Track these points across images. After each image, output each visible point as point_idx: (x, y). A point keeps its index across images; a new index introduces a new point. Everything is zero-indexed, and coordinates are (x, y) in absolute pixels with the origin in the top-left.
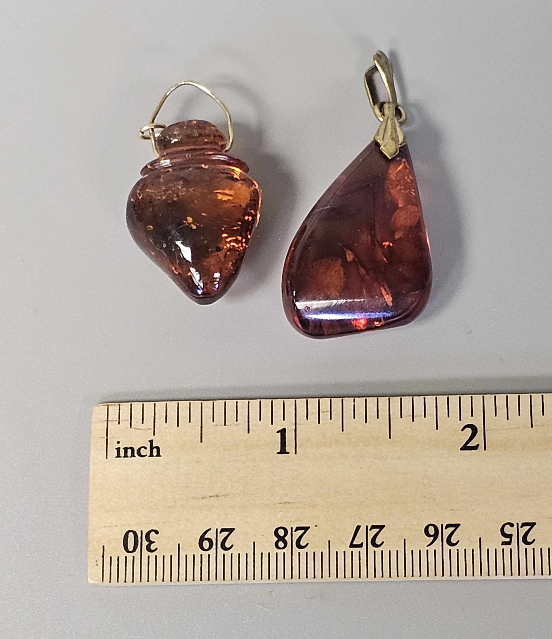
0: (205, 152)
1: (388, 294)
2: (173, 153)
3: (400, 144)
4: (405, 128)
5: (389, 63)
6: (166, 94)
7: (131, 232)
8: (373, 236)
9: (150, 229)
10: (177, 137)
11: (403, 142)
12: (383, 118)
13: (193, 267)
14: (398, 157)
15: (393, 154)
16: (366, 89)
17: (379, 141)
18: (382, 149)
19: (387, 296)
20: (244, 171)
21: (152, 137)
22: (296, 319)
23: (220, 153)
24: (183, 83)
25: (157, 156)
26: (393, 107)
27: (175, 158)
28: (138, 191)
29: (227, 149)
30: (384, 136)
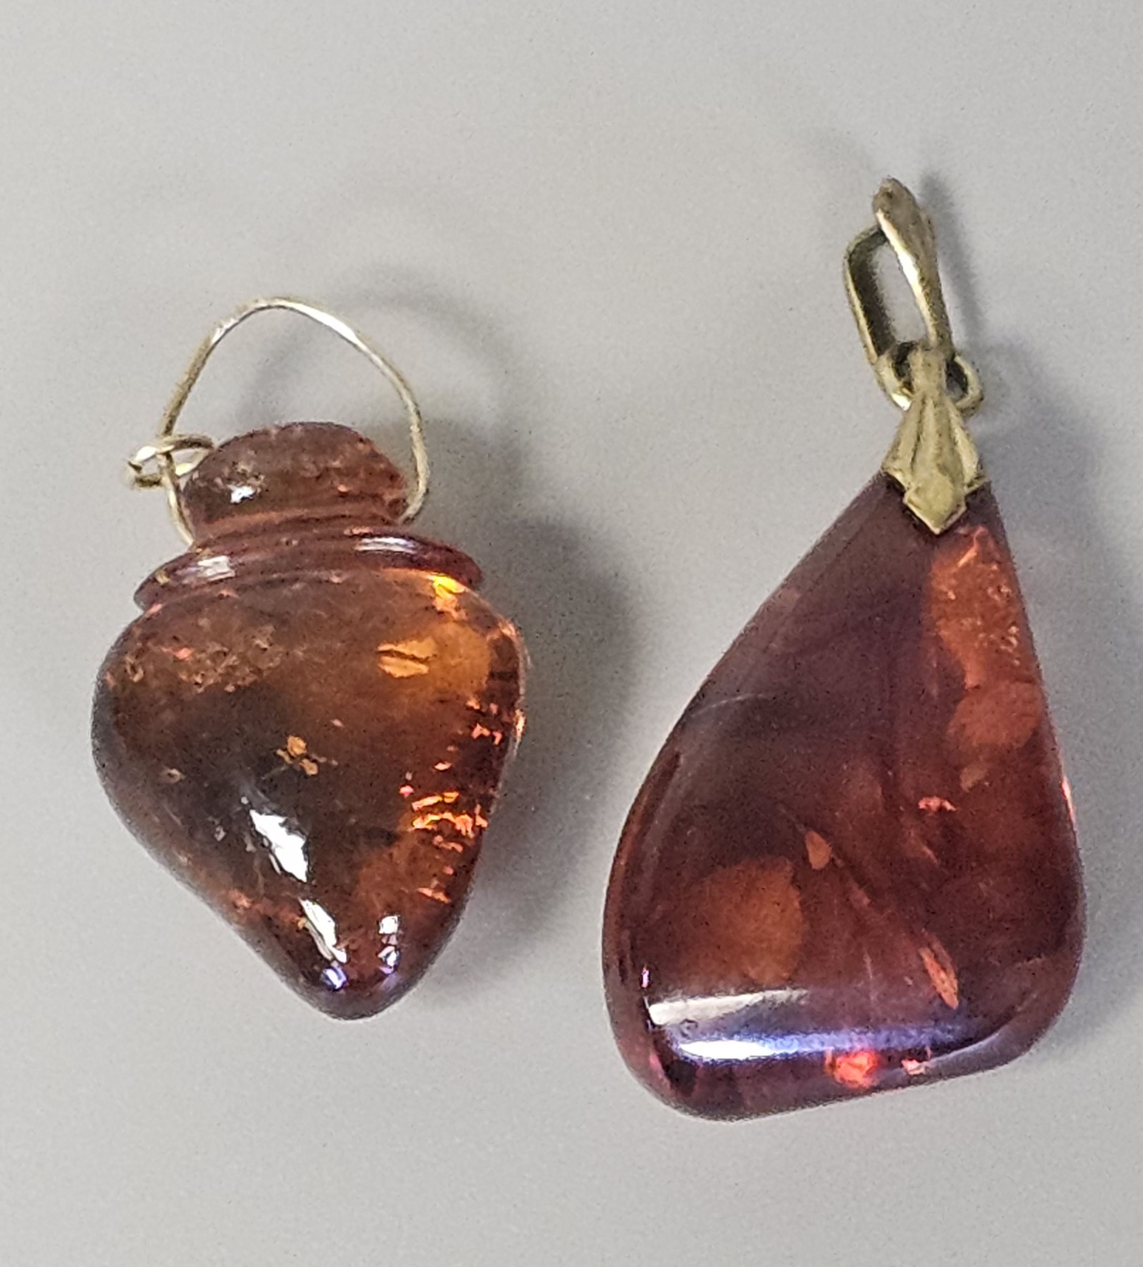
0: (345, 527)
1: (944, 969)
2: (236, 535)
3: (970, 485)
4: (979, 426)
5: (923, 216)
6: (209, 339)
7: (110, 790)
8: (890, 787)
9: (173, 781)
10: (252, 480)
11: (979, 477)
12: (909, 397)
13: (314, 901)
14: (963, 525)
15: (946, 515)
16: (851, 302)
17: (898, 476)
18: (910, 501)
19: (943, 975)
20: (469, 583)
21: (166, 480)
22: (654, 1061)
23: (386, 528)
24: (263, 304)
25: (185, 543)
26: (938, 360)
27: (245, 551)
28: (129, 659)
29: (410, 512)
30: (913, 459)
